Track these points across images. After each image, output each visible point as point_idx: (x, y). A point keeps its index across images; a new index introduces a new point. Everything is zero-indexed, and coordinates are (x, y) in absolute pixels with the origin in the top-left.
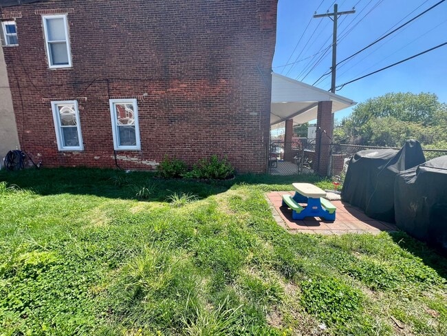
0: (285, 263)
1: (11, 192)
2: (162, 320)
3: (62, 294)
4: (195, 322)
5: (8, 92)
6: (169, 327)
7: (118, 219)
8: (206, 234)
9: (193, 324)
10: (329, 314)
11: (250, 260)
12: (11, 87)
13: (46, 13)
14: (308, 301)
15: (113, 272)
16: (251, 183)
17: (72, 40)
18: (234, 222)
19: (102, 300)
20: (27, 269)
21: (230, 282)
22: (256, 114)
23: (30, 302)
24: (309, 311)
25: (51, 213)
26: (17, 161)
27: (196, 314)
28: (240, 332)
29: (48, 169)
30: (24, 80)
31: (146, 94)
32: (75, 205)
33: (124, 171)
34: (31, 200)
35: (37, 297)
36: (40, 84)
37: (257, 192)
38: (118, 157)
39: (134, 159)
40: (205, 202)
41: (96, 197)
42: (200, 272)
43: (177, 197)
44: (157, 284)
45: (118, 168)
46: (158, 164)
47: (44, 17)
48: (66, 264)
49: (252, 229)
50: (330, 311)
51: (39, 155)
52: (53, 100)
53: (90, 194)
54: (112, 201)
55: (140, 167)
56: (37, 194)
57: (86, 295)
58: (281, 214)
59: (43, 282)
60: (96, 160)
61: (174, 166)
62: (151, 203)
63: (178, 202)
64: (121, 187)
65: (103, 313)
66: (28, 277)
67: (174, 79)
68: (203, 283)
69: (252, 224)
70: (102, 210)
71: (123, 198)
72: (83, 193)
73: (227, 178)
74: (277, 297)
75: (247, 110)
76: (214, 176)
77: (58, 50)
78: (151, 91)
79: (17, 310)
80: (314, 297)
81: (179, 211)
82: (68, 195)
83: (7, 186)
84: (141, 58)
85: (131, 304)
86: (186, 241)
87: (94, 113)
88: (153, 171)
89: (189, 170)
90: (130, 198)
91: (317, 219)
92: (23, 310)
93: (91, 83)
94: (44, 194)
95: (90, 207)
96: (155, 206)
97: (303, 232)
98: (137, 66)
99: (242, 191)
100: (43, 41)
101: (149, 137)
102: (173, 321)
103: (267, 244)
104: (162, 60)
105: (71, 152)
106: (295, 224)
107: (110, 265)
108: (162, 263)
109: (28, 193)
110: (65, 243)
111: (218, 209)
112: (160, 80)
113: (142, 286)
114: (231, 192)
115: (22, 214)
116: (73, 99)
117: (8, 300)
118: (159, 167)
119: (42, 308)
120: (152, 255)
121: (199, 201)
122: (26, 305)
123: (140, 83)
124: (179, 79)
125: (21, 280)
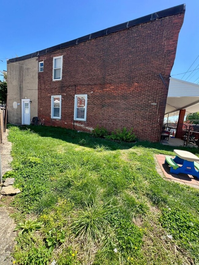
0: (155, 195)
1: (31, 133)
2: (76, 199)
3: (40, 176)
4: (92, 207)
5: (37, 91)
6: (78, 204)
7: (69, 152)
8: (110, 167)
9: (90, 206)
10: (178, 232)
11: (131, 187)
12: (38, 90)
13: (55, 56)
14: (164, 220)
15: (61, 174)
16: (146, 147)
17: (63, 67)
18: (129, 165)
19: (54, 183)
20: (30, 163)
21: (116, 194)
22: (156, 104)
23: (29, 176)
24: (164, 226)
25: (43, 144)
26: (36, 122)
27: (93, 202)
28: (114, 219)
29: (46, 126)
30: (43, 86)
31: (92, 92)
32: (52, 142)
33: (76, 131)
34: (37, 138)
35: (31, 175)
36: (49, 88)
37: (149, 152)
38: (75, 124)
39: (82, 126)
40: (114, 152)
41: (62, 141)
42: (101, 185)
43: (99, 147)
44: (78, 183)
45: (75, 129)
46: (93, 129)
47: (54, 58)
48: (44, 165)
49: (138, 171)
50: (180, 231)
51: (44, 119)
52: (52, 95)
53: (60, 139)
54: (68, 144)
55: (84, 130)
56: (40, 136)
57: (48, 180)
58: (162, 168)
59: (34, 170)
60: (65, 124)
61: (101, 131)
62: (85, 148)
63: (99, 149)
64: (73, 138)
65: (53, 189)
66: (30, 166)
67: (108, 84)
68: (101, 190)
69: (139, 169)
70: (63, 146)
71: (73, 143)
72: (57, 138)
73: (131, 142)
74: (143, 211)
75: (150, 101)
76: (123, 140)
77: (57, 72)
78: (95, 91)
79: (24, 177)
80: (170, 219)
81: (99, 154)
82: (51, 138)
83: (30, 131)
84: (92, 73)
85: (65, 188)
86: (98, 169)
87: (68, 101)
88: (90, 133)
89: (110, 135)
90: (76, 144)
91: (190, 176)
92: (26, 178)
93: (68, 87)
94: (42, 136)
95: (58, 145)
96: (87, 149)
97: (175, 182)
98: (90, 78)
99: (139, 150)
100: (52, 68)
101: (91, 114)
102: (81, 201)
103: (146, 182)
104: (103, 74)
105: (55, 120)
106: (171, 175)
107: (60, 171)
108: (83, 176)
109: (37, 135)
110: (45, 157)
111: (120, 157)
112: (101, 84)
113: (71, 182)
114: (131, 150)
115: (33, 142)
116: (60, 95)
117: (22, 173)
118: (93, 131)
119: (32, 179)
120: (80, 170)
121: (111, 151)
122: (27, 176)
123: (90, 86)
124: (110, 84)
125: (28, 167)
